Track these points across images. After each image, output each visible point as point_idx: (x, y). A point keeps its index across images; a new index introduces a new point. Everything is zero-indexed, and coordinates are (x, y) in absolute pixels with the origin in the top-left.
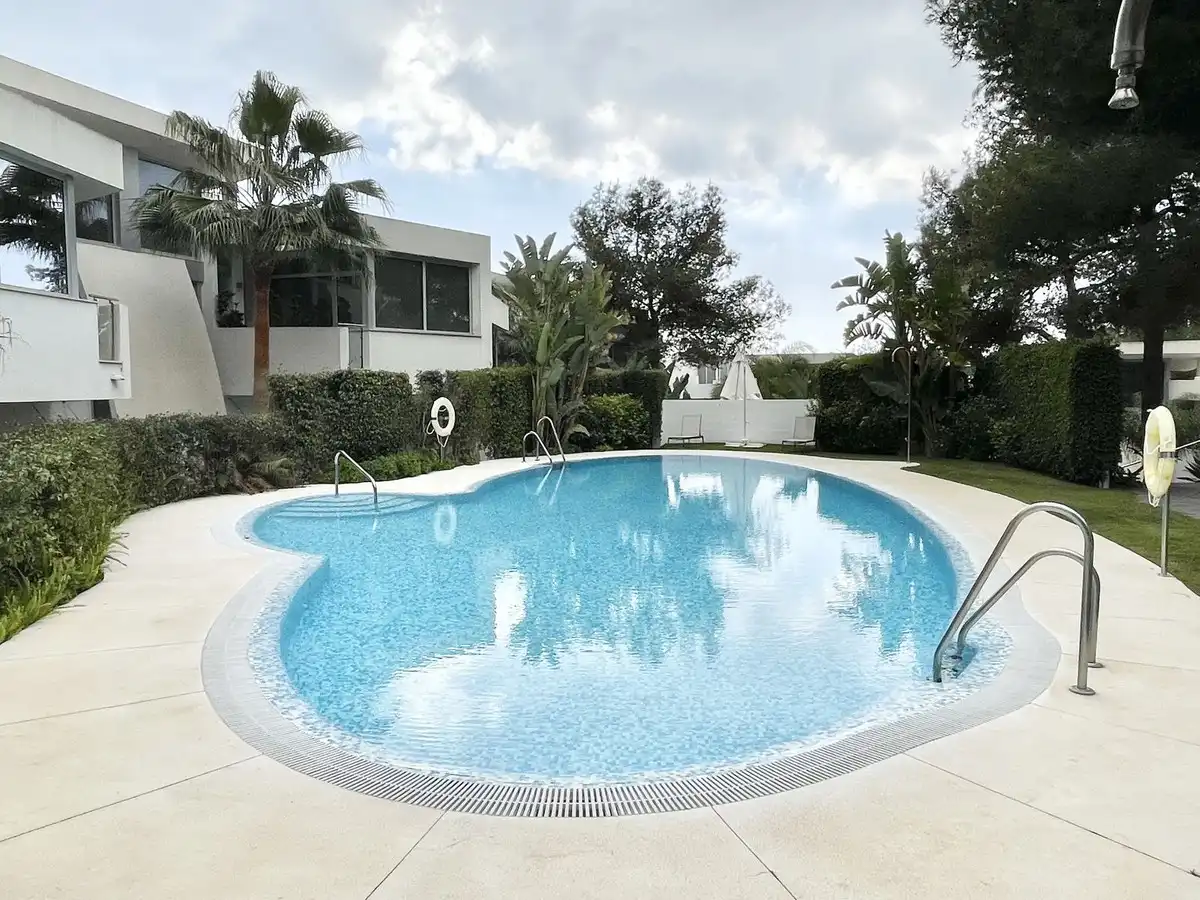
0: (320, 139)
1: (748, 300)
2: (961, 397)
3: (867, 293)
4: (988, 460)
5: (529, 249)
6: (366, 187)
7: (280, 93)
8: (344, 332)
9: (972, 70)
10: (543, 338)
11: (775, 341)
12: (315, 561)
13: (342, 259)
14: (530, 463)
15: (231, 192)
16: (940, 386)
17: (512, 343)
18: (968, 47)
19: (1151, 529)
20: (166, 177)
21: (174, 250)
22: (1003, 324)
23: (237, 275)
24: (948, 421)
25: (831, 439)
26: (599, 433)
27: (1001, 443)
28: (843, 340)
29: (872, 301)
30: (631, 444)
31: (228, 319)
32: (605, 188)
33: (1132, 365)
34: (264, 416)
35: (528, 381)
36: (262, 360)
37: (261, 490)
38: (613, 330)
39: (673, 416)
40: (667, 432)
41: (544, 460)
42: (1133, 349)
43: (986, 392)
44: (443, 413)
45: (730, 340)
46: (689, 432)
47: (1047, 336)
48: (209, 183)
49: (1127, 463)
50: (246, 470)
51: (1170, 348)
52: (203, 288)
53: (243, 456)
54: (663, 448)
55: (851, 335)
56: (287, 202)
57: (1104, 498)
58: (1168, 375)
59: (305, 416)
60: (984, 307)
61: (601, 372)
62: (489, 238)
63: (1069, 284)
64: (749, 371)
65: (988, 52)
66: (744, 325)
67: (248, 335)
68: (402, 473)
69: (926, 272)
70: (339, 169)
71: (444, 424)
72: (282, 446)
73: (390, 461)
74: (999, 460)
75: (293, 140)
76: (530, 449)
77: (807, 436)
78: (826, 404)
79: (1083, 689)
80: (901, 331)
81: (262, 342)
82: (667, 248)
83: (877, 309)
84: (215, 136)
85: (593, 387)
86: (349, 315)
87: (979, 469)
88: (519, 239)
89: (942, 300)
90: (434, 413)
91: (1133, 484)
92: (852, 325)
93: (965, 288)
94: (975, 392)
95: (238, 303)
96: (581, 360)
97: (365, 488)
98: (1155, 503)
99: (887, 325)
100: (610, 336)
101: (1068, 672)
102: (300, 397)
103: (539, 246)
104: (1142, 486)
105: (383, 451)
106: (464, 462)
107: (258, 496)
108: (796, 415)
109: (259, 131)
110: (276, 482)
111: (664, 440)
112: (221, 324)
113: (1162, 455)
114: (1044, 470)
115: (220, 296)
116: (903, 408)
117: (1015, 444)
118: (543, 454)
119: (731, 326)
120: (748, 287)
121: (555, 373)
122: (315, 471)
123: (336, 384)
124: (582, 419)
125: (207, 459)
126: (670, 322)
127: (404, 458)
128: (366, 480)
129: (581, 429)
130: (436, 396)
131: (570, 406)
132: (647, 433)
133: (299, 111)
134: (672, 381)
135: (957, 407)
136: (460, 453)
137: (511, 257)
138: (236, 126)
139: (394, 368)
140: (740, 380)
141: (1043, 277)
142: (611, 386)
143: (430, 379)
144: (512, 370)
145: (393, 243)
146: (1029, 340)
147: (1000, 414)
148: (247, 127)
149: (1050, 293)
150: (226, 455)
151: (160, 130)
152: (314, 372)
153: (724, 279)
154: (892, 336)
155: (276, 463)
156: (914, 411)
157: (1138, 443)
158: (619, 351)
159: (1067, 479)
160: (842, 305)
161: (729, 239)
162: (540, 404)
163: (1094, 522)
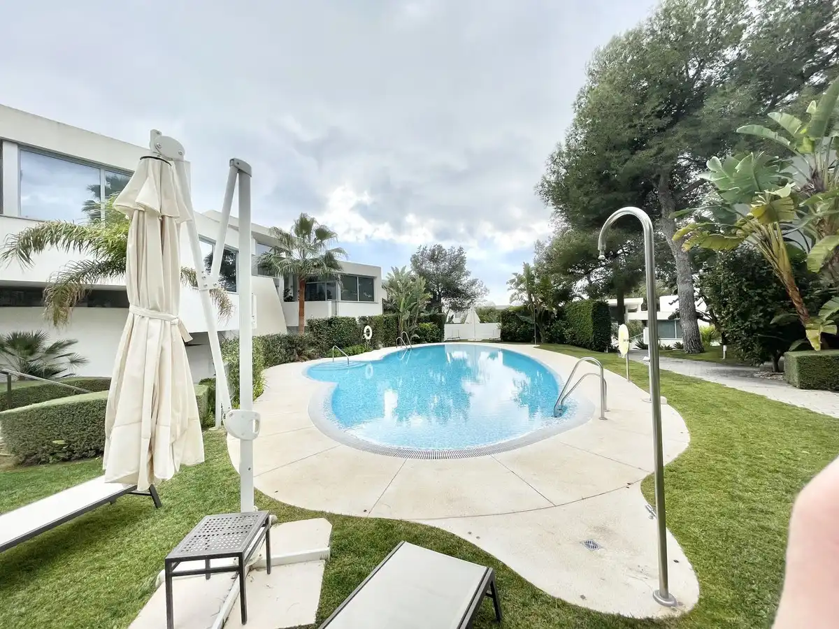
0: (323, 234)
1: (474, 287)
2: (553, 321)
3: (518, 284)
4: (563, 343)
5: (397, 273)
6: (339, 250)
7: (308, 220)
8: (329, 303)
9: (551, 209)
10: (402, 304)
11: (483, 302)
12: (335, 384)
13: (331, 276)
14: (399, 348)
15: (289, 253)
16: (545, 317)
17: (389, 305)
18: (550, 202)
19: (623, 366)
20: (267, 249)
21: (270, 274)
22: (565, 295)
23: (291, 283)
24: (548, 330)
25: (507, 337)
26: (422, 337)
27: (568, 337)
28: (509, 300)
29: (519, 287)
30: (434, 341)
31: (288, 299)
32: (422, 248)
33: (613, 308)
34: (306, 335)
35: (397, 319)
36: (301, 314)
37: (305, 360)
38: (427, 300)
39: (448, 330)
40: (446, 336)
41: (404, 347)
42: (613, 302)
43: (562, 319)
44: (368, 331)
45: (468, 302)
46: (455, 336)
47: (582, 298)
48: (282, 250)
49: (614, 343)
50: (300, 353)
51: (627, 301)
52: (279, 288)
53: (299, 348)
54: (446, 341)
55: (512, 300)
56: (312, 258)
57: (606, 356)
58: (627, 311)
59: (320, 333)
60: (559, 288)
61: (422, 314)
62: (380, 268)
63: (589, 279)
64: (476, 314)
65: (556, 202)
66: (471, 297)
67: (296, 305)
68: (354, 353)
69: (538, 277)
70: (329, 245)
71: (368, 335)
72: (312, 344)
73: (350, 349)
74: (568, 344)
75: (313, 236)
76: (399, 343)
77: (498, 336)
78: (504, 324)
79: (603, 418)
80: (530, 297)
81: (302, 307)
82: (444, 269)
83: (522, 290)
84: (287, 236)
85: (420, 320)
86: (330, 296)
87: (561, 347)
88: (392, 268)
89: (545, 286)
90: (365, 331)
91: (615, 350)
92: (513, 296)
93: (552, 282)
94: (558, 319)
95: (291, 294)
96: (416, 310)
97: (344, 359)
98: (623, 357)
99: (525, 297)
100: (426, 302)
101: (598, 413)
102: (319, 327)
103: (400, 271)
104: (619, 352)
105: (347, 346)
106: (375, 348)
107: (304, 363)
108: (494, 329)
109: (301, 233)
110: (311, 357)
111: (445, 339)
112: (285, 301)
113: (624, 341)
114: (585, 347)
115: (285, 291)
116: (532, 325)
117: (573, 337)
118: (403, 345)
119: (468, 297)
120: (473, 283)
121: (406, 316)
122: (324, 353)
123: (330, 322)
124: (416, 332)
125: (286, 350)
126: (446, 295)
127: (355, 347)
128: (344, 356)
129: (416, 336)
130: (366, 325)
131: (413, 327)
132: (439, 337)
133: (315, 226)
134: (448, 318)
135: (551, 324)
136: (373, 346)
137: (389, 274)
138: (293, 231)
139: (351, 315)
140: (472, 316)
141: (580, 277)
142: (426, 320)
143: (363, 319)
144: (391, 315)
145: (347, 271)
146: (576, 299)
147: (567, 327)
148: (298, 232)
149: (582, 283)
150: (293, 348)
151: (267, 234)
152: (323, 318)
153: (465, 280)
154: (527, 299)
155: (311, 351)
156: (537, 327)
157: (616, 335)
158: (429, 307)
159: (592, 350)
160: (509, 289)
161: (467, 267)
162: (401, 328)
163: (603, 364)
